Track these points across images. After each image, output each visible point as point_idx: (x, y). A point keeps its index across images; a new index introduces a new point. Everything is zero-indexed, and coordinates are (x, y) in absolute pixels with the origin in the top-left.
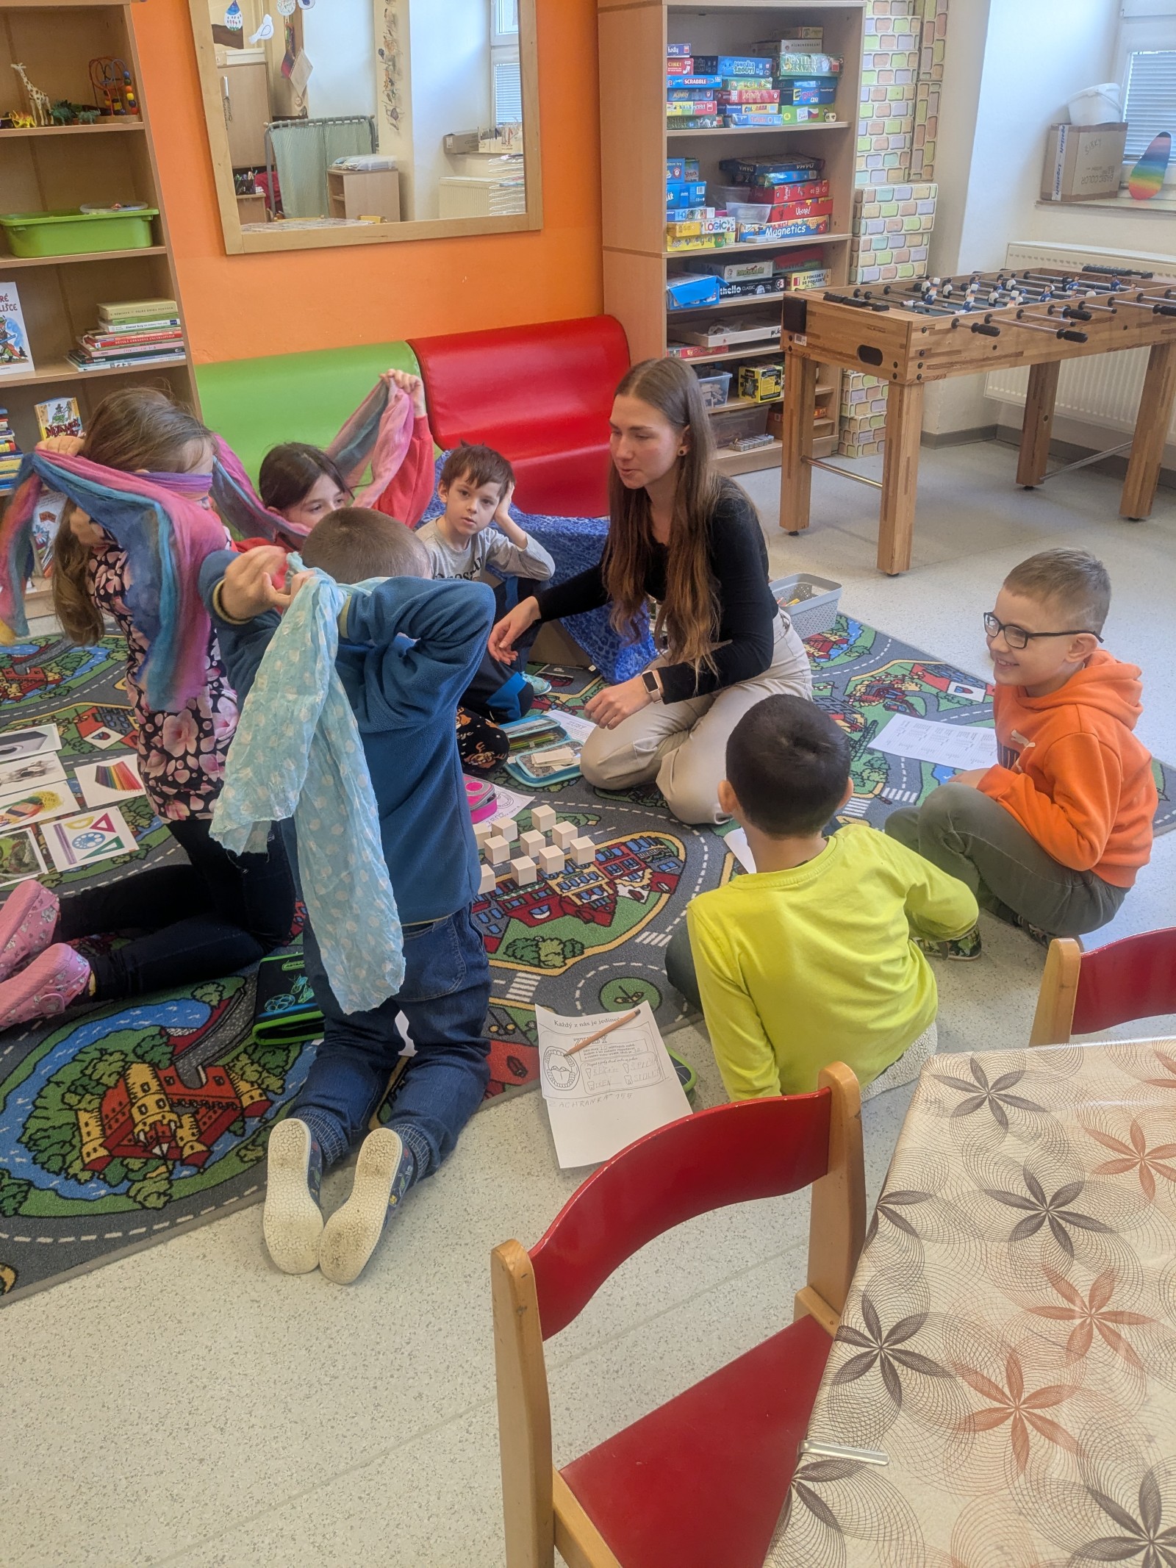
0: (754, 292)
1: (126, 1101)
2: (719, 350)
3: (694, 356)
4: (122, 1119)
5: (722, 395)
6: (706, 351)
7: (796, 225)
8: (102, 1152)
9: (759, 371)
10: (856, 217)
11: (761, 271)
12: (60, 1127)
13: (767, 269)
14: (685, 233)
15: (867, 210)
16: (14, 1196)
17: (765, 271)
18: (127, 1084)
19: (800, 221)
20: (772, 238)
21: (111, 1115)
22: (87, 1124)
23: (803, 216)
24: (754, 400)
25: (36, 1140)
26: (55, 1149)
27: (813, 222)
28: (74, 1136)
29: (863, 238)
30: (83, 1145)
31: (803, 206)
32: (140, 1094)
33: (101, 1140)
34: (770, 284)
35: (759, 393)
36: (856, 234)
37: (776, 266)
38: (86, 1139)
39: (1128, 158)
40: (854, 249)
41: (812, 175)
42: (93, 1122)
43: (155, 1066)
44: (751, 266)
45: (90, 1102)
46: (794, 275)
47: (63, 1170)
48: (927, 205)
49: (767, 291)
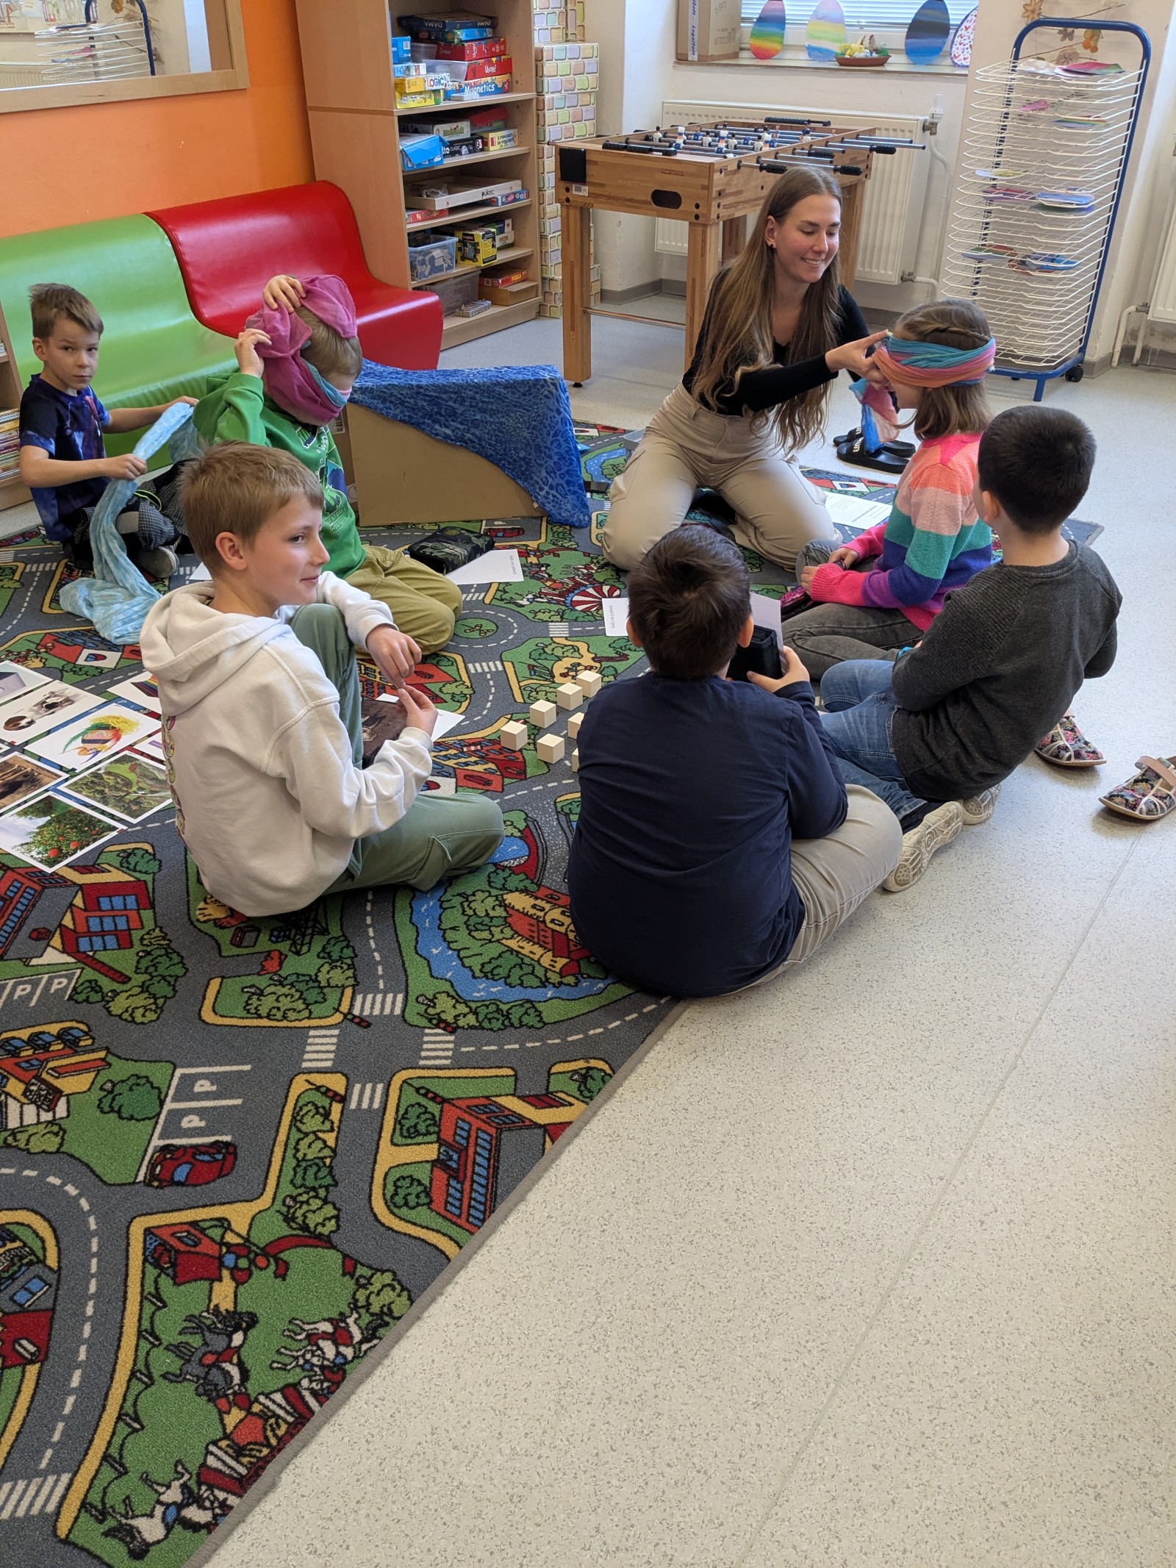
0: (459, 153)
1: (534, 922)
2: (442, 213)
3: (423, 220)
4: (549, 934)
5: (451, 259)
6: (430, 214)
7: (486, 83)
8: (561, 962)
9: (478, 234)
10: (539, 75)
11: (462, 132)
12: (500, 956)
13: (465, 129)
14: (413, 89)
15: (548, 68)
16: (526, 1013)
17: (465, 131)
18: (518, 910)
19: (489, 79)
20: (472, 97)
21: (535, 935)
22: (522, 948)
23: (491, 75)
24: (476, 264)
25: (492, 972)
26: (516, 972)
27: (500, 80)
28: (522, 959)
29: (547, 97)
30: (538, 961)
31: (491, 64)
32: (541, 914)
33: (550, 954)
34: (471, 143)
35: (481, 257)
36: (540, 93)
37: (473, 126)
38: (536, 957)
39: (744, 20)
40: (540, 107)
41: (488, 33)
42: (524, 944)
43: (525, 891)
44: (453, 125)
45: (502, 932)
46: (491, 135)
47: (544, 983)
48: (591, 65)
49: (470, 152)
